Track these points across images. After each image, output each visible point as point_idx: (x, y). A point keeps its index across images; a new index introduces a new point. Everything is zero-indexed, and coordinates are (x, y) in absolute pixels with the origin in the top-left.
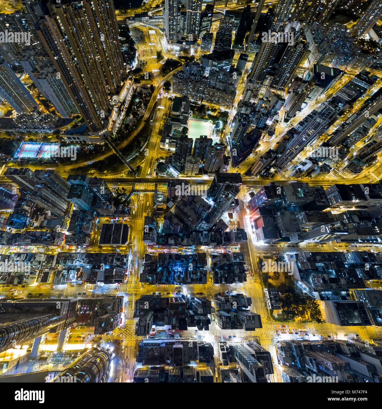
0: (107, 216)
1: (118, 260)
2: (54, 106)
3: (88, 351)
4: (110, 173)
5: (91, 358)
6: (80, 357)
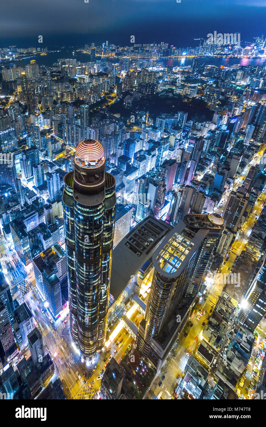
3: (105, 340)
5: (98, 338)
6: (107, 329)
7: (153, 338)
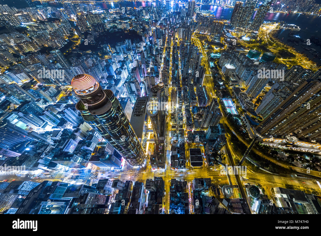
0: (205, 150)
1: (182, 162)
2: (260, 105)
4: (232, 147)
5: (142, 155)
6: (144, 150)
7: (160, 137)
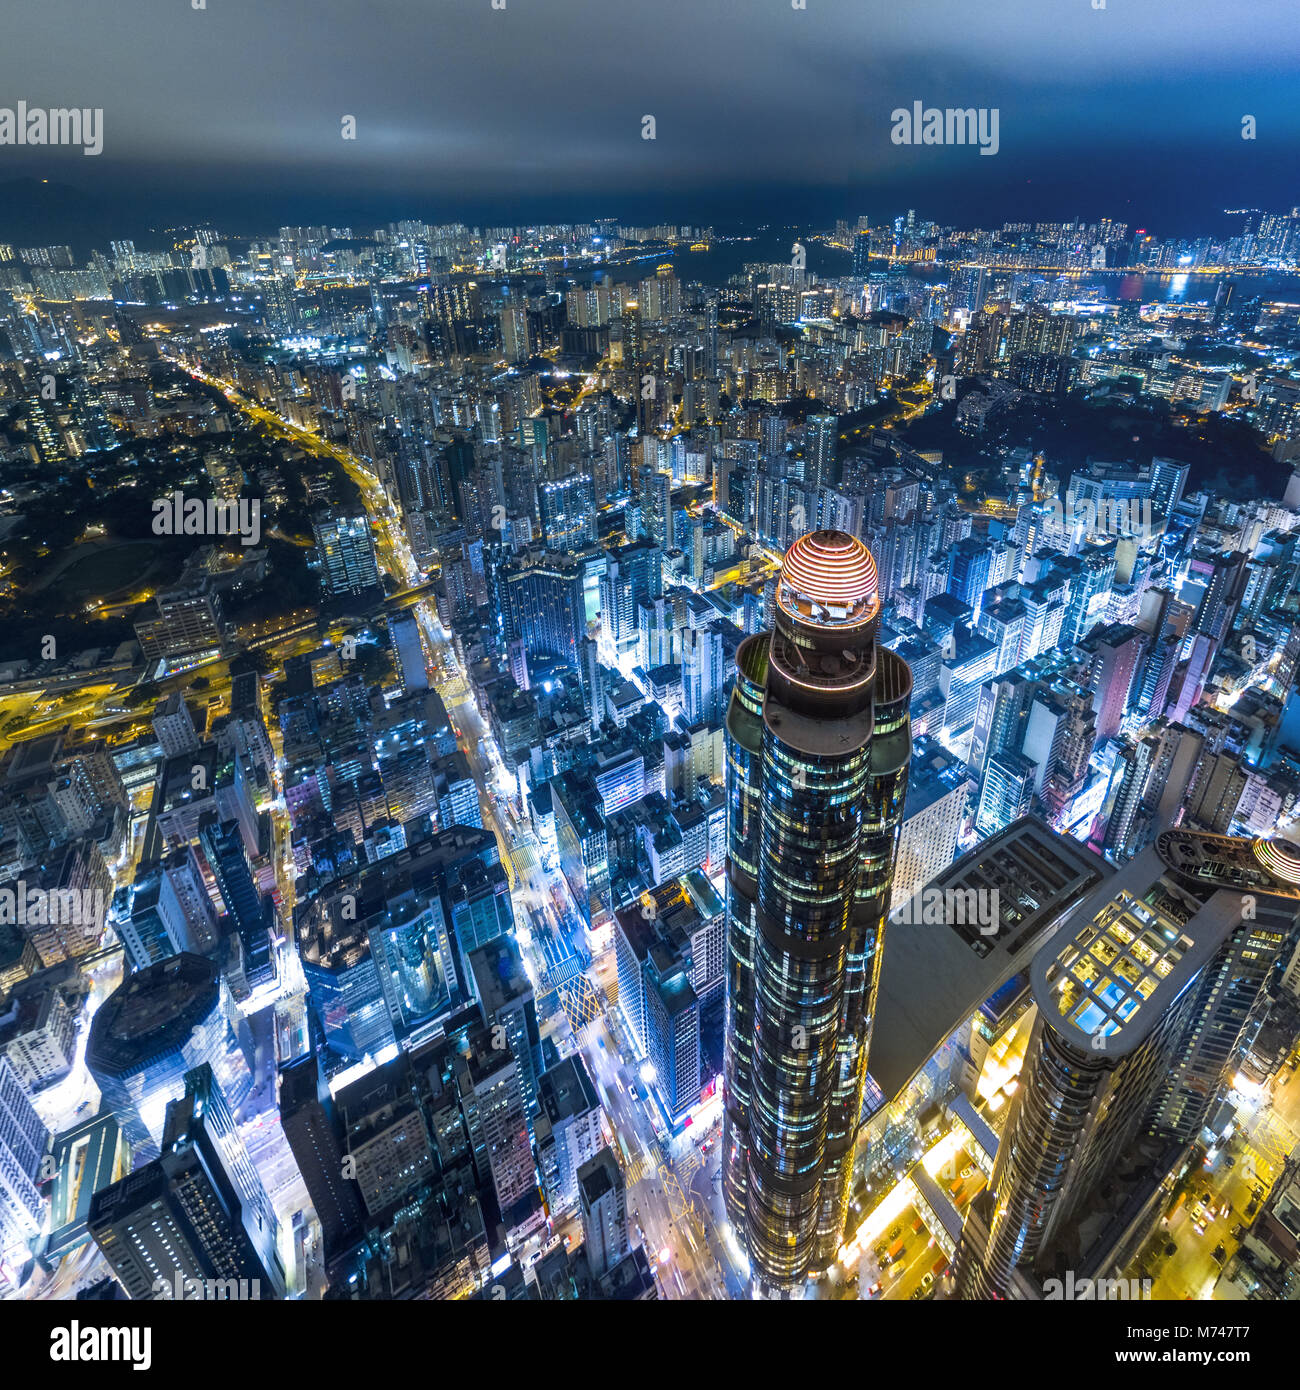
3: (840, 1238)
5: (816, 1226)
6: (849, 1201)
7: (1018, 1266)
